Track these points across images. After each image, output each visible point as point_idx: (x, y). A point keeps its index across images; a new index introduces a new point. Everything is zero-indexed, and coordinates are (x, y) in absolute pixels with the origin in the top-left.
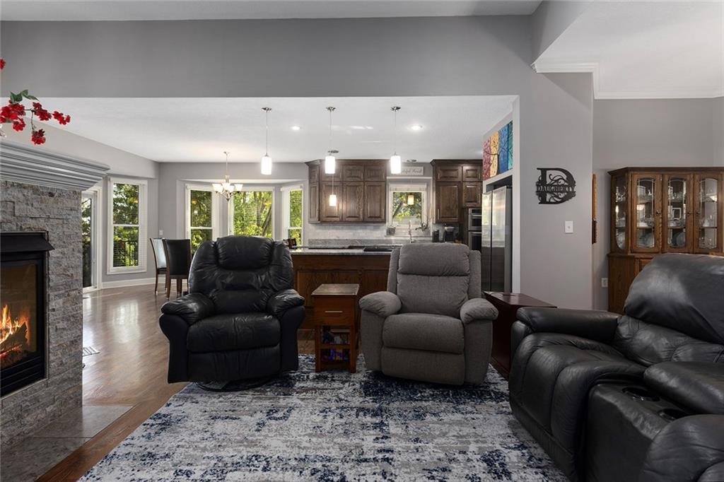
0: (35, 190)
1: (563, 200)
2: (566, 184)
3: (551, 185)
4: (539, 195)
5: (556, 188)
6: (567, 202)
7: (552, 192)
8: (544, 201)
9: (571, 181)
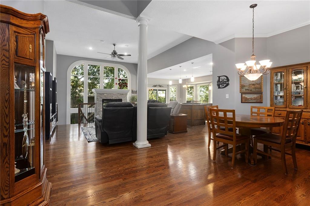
0: (120, 94)
1: (226, 86)
2: (226, 81)
3: (222, 82)
4: (218, 86)
5: (223, 82)
6: (226, 87)
7: (221, 84)
8: (219, 88)
9: (228, 80)
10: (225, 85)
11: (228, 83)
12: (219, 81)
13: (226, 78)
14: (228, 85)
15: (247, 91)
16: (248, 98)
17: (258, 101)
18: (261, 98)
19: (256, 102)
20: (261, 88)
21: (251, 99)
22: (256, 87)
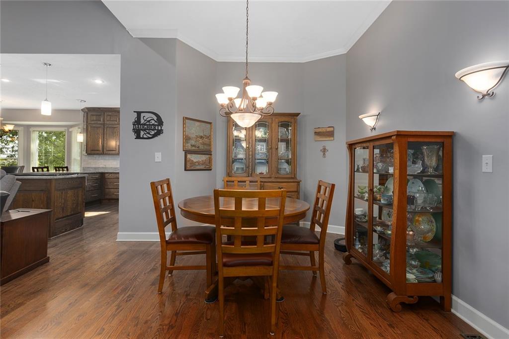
1: (154, 136)
3: (145, 124)
4: (135, 132)
5: (148, 127)
6: (156, 138)
7: (145, 130)
8: (138, 137)
9: (160, 122)
10: (153, 133)
11: (160, 128)
12: (137, 122)
13: (155, 118)
14: (159, 132)
15: (193, 148)
16: (195, 161)
17: (207, 167)
18: (210, 161)
19: (205, 168)
20: (210, 145)
21: (199, 163)
22: (205, 142)
